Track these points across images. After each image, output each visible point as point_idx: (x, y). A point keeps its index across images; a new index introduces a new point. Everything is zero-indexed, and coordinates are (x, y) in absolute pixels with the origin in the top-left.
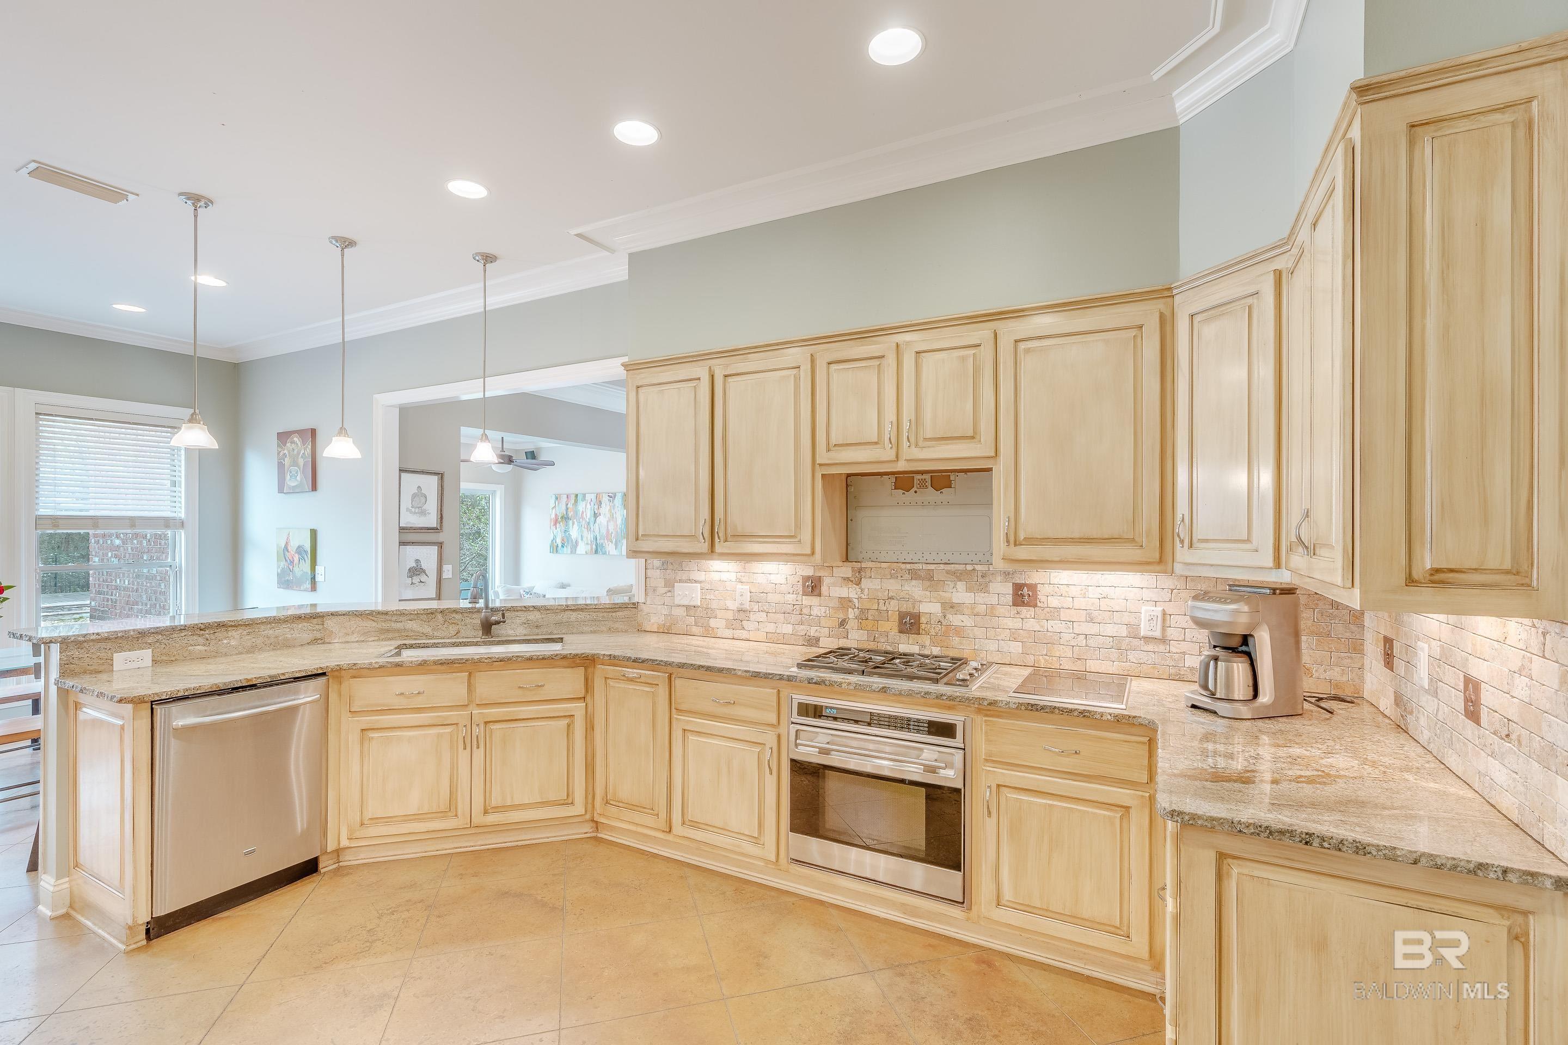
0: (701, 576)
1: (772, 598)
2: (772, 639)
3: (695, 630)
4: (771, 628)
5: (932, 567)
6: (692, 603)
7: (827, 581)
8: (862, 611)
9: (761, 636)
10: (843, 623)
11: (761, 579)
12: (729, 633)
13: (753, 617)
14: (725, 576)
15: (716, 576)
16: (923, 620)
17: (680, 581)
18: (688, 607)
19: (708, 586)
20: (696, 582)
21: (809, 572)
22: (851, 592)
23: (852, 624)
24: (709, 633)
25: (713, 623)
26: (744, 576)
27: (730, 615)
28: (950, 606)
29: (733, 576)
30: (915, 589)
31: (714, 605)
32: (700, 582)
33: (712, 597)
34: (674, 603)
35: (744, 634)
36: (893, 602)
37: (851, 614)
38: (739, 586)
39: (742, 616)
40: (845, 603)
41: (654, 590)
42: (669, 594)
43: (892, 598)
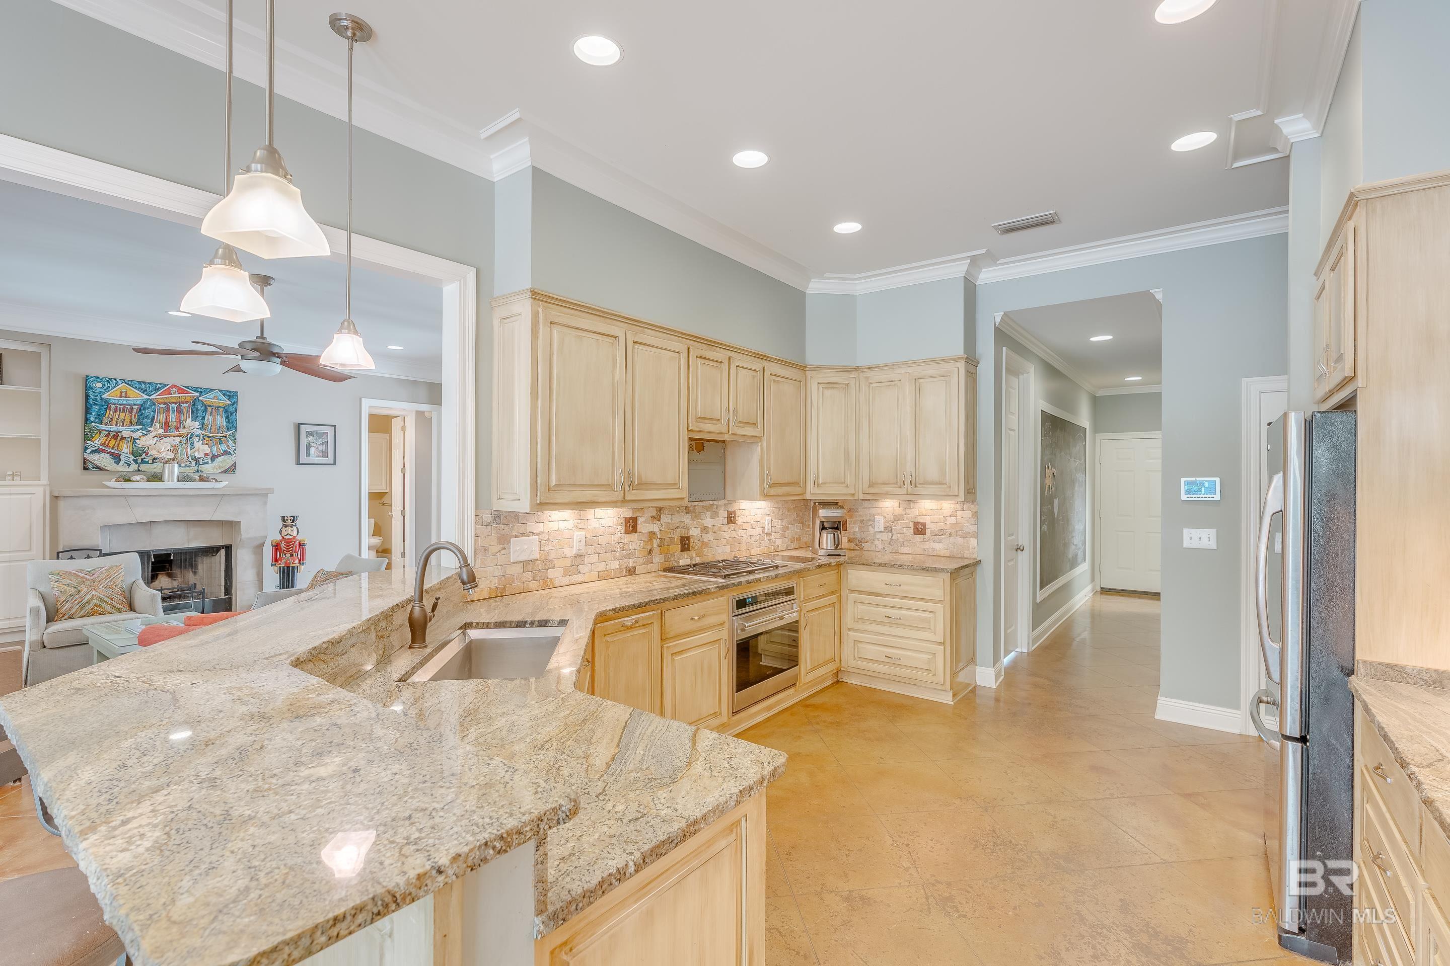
0: (539, 527)
1: (603, 540)
2: (605, 576)
3: (533, 585)
4: (602, 567)
5: (696, 504)
6: (532, 557)
7: (640, 520)
8: (662, 540)
9: (594, 576)
10: (650, 552)
11: (594, 524)
12: (566, 580)
13: (586, 559)
14: (562, 525)
15: (553, 526)
16: (692, 540)
17: (516, 536)
18: (525, 563)
19: (546, 537)
20: (533, 534)
21: (630, 514)
22: (654, 527)
23: (656, 550)
24: (548, 584)
25: (551, 574)
26: (580, 523)
27: (567, 563)
28: (704, 529)
29: (570, 524)
30: (688, 519)
31: (552, 556)
32: (539, 534)
33: (551, 548)
34: (509, 561)
35: (579, 578)
36: (678, 530)
37: (656, 543)
38: (577, 533)
39: (579, 560)
40: (652, 535)
41: (485, 550)
42: (503, 552)
43: (677, 528)
